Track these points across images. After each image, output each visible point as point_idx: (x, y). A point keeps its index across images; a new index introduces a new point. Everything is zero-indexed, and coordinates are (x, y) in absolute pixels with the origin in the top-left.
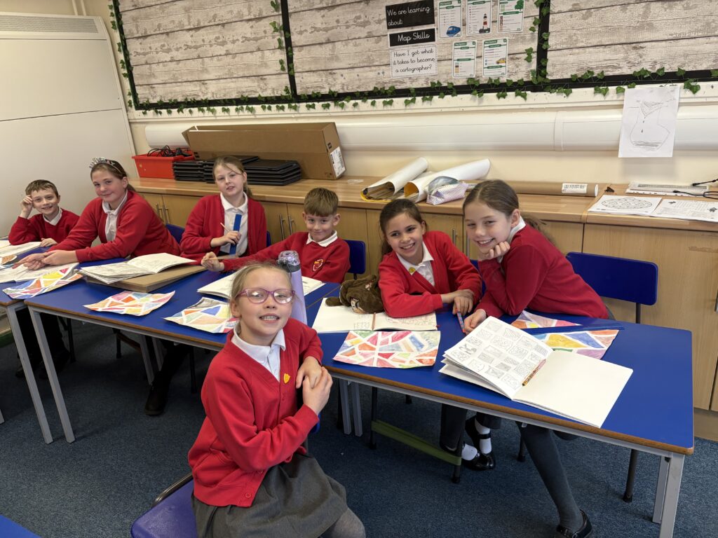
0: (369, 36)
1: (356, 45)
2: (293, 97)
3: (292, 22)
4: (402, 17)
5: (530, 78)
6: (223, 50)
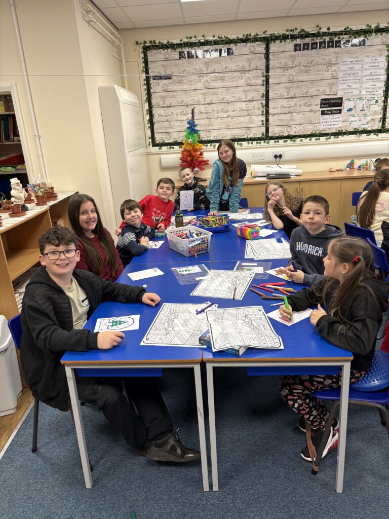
0: (311, 111)
1: (303, 114)
2: (266, 137)
3: (270, 103)
4: (328, 103)
5: (379, 128)
6: (226, 115)
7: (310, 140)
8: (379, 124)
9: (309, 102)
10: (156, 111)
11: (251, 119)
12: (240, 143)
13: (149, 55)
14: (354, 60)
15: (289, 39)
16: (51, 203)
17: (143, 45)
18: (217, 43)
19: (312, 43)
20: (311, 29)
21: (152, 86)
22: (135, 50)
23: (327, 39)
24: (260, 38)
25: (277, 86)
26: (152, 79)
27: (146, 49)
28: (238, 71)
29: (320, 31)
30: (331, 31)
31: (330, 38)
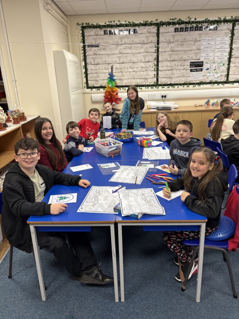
0: (184, 69)
1: (180, 71)
2: (157, 85)
3: (160, 64)
4: (194, 65)
5: (225, 81)
6: (132, 70)
7: (184, 87)
8: (225, 78)
9: (183, 64)
10: (89, 67)
11: (147, 73)
12: (141, 87)
13: (85, 32)
14: (210, 39)
15: (171, 24)
16: (23, 123)
17: (81, 26)
18: (128, 25)
19: (185, 28)
20: (185, 19)
21: (87, 51)
22: (77, 28)
23: (195, 25)
24: (154, 23)
25: (164, 54)
26: (87, 47)
27: (83, 28)
28: (140, 43)
29: (190, 20)
30: (197, 20)
31: (196, 25)
